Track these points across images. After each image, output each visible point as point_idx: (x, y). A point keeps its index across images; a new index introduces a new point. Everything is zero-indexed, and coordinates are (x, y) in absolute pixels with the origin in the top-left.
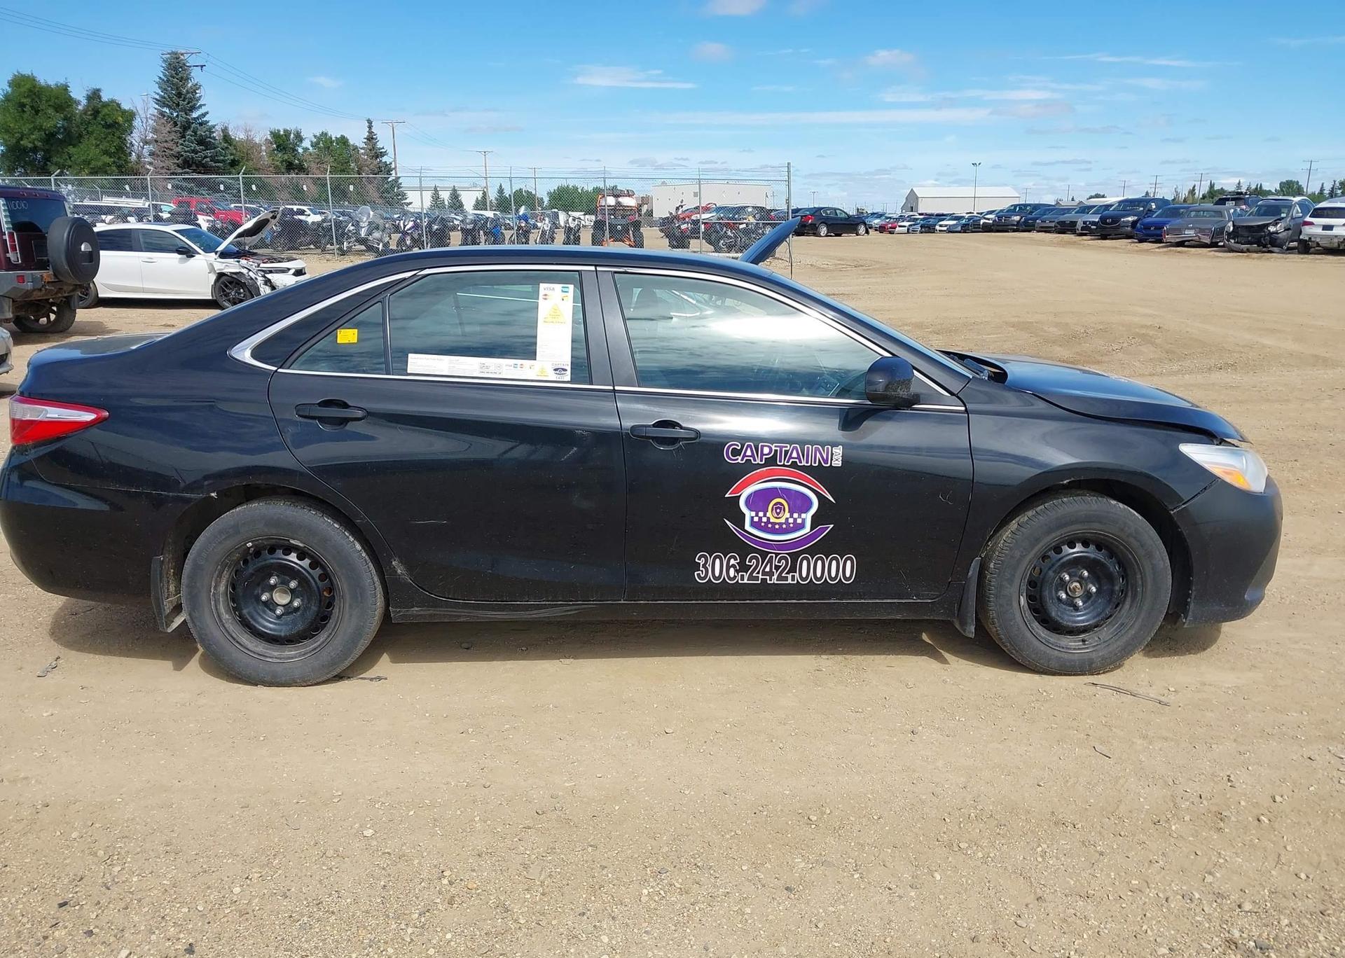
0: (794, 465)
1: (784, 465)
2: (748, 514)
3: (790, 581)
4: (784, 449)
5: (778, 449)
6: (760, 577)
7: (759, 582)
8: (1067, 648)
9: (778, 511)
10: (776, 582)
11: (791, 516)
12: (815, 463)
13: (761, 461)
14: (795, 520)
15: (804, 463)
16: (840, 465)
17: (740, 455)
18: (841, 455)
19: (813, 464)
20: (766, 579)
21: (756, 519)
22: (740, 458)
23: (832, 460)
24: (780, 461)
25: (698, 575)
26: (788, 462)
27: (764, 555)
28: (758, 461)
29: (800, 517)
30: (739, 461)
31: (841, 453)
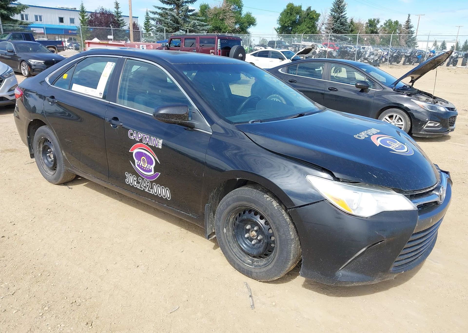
0: (147, 144)
1: (144, 143)
2: (136, 161)
3: (151, 192)
4: (145, 136)
5: (143, 136)
6: (143, 188)
7: (143, 189)
8: (244, 261)
9: (144, 162)
10: (147, 191)
11: (148, 166)
12: (153, 145)
13: (138, 140)
14: (149, 167)
15: (150, 144)
16: (161, 148)
17: (132, 136)
18: (161, 144)
19: (153, 146)
20: (145, 189)
21: (138, 163)
22: (132, 137)
23: (158, 145)
24: (144, 142)
25: (126, 180)
26: (146, 142)
27: (143, 179)
28: (137, 140)
29: (150, 166)
30: (132, 138)
31: (161, 142)
